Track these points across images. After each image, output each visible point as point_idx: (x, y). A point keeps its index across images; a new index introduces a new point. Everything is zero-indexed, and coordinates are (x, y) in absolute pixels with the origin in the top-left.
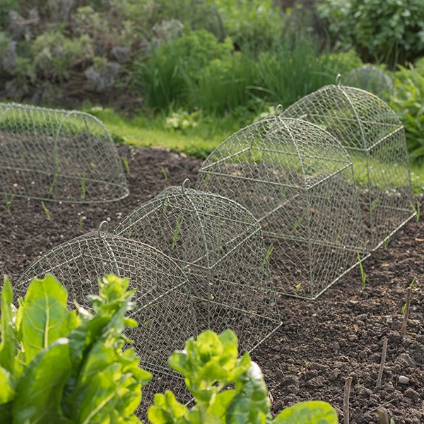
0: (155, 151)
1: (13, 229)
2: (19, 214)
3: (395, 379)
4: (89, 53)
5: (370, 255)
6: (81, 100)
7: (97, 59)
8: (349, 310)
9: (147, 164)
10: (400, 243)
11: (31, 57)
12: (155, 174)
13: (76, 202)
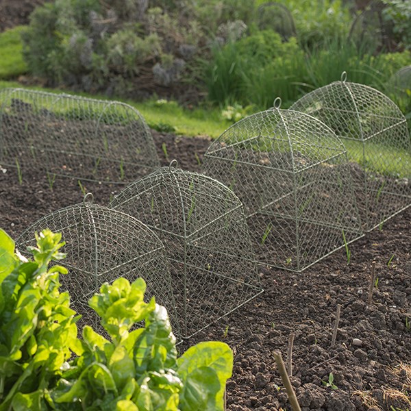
0: (197, 140)
1: (51, 204)
2: (59, 192)
3: (349, 341)
4: (158, 50)
5: (364, 235)
6: (151, 93)
7: (163, 56)
8: (328, 281)
9: (187, 151)
10: (396, 226)
11: (106, 53)
12: (191, 160)
13: (114, 183)
